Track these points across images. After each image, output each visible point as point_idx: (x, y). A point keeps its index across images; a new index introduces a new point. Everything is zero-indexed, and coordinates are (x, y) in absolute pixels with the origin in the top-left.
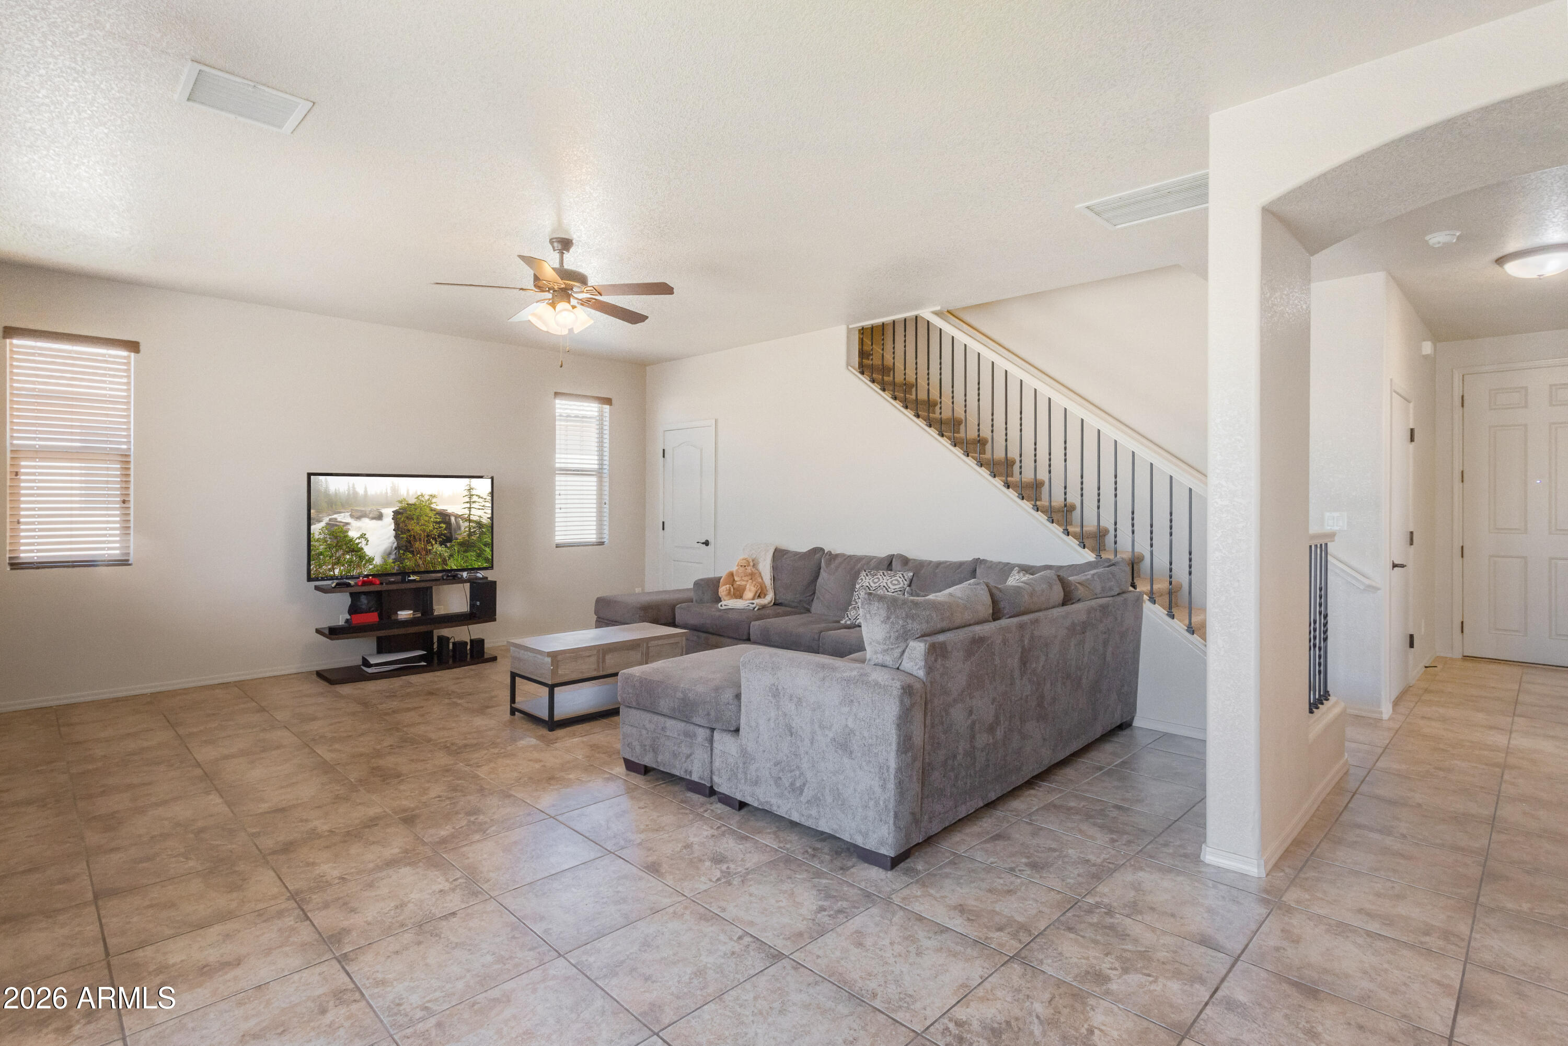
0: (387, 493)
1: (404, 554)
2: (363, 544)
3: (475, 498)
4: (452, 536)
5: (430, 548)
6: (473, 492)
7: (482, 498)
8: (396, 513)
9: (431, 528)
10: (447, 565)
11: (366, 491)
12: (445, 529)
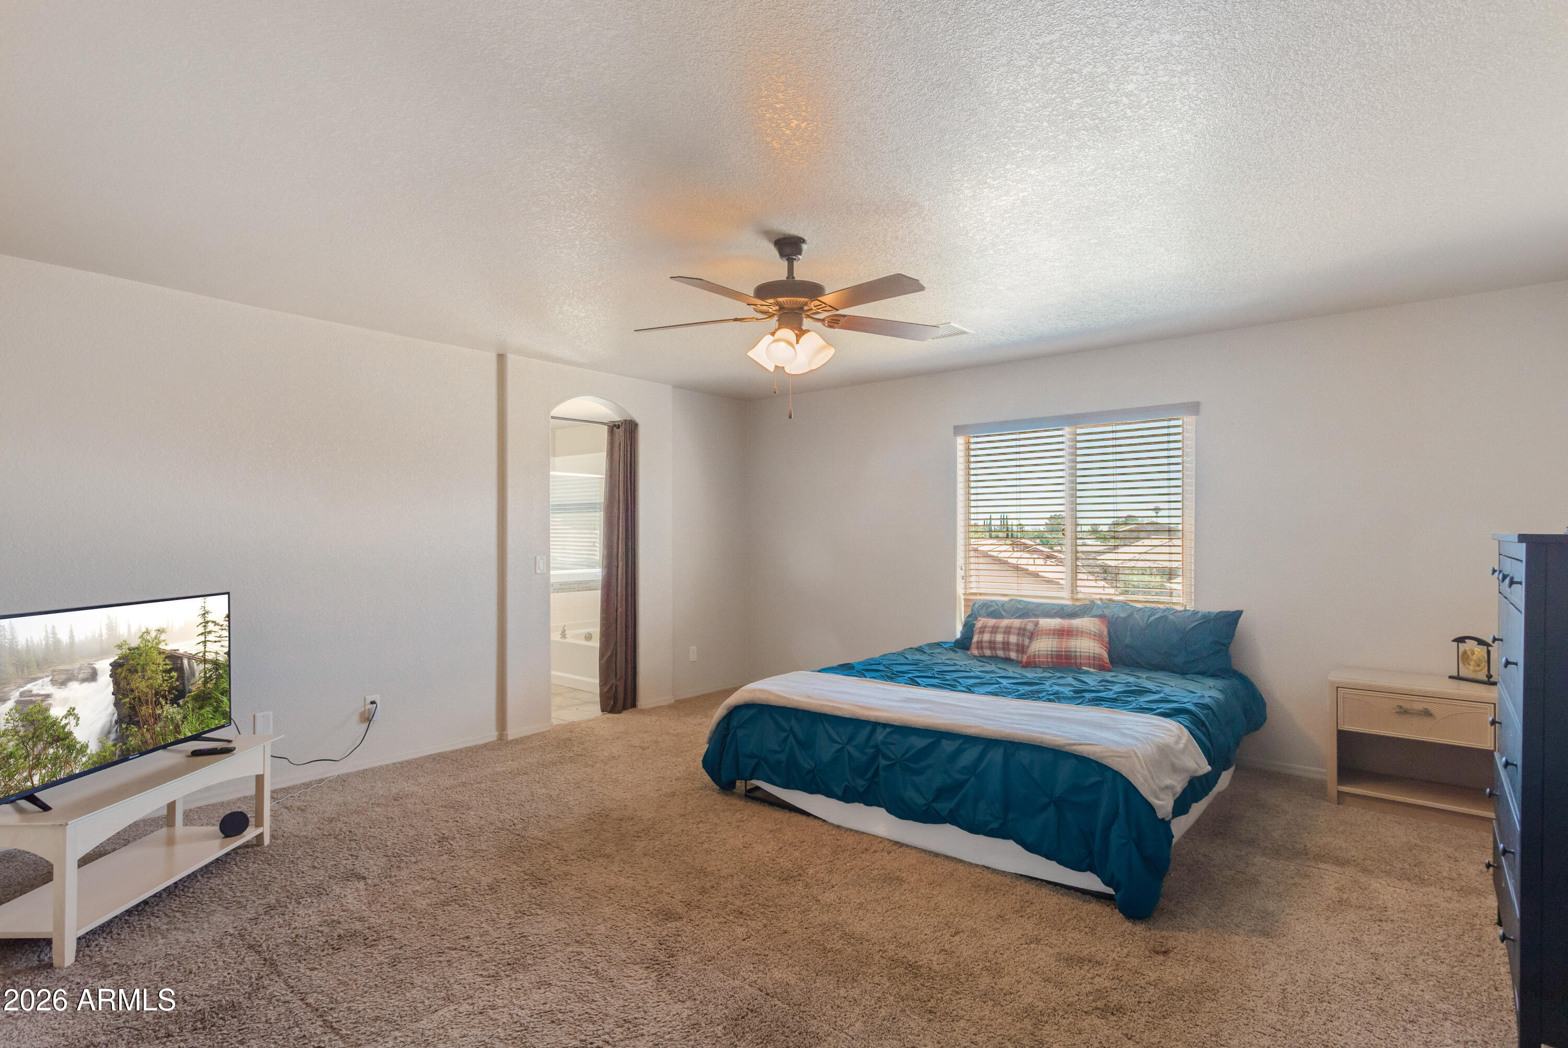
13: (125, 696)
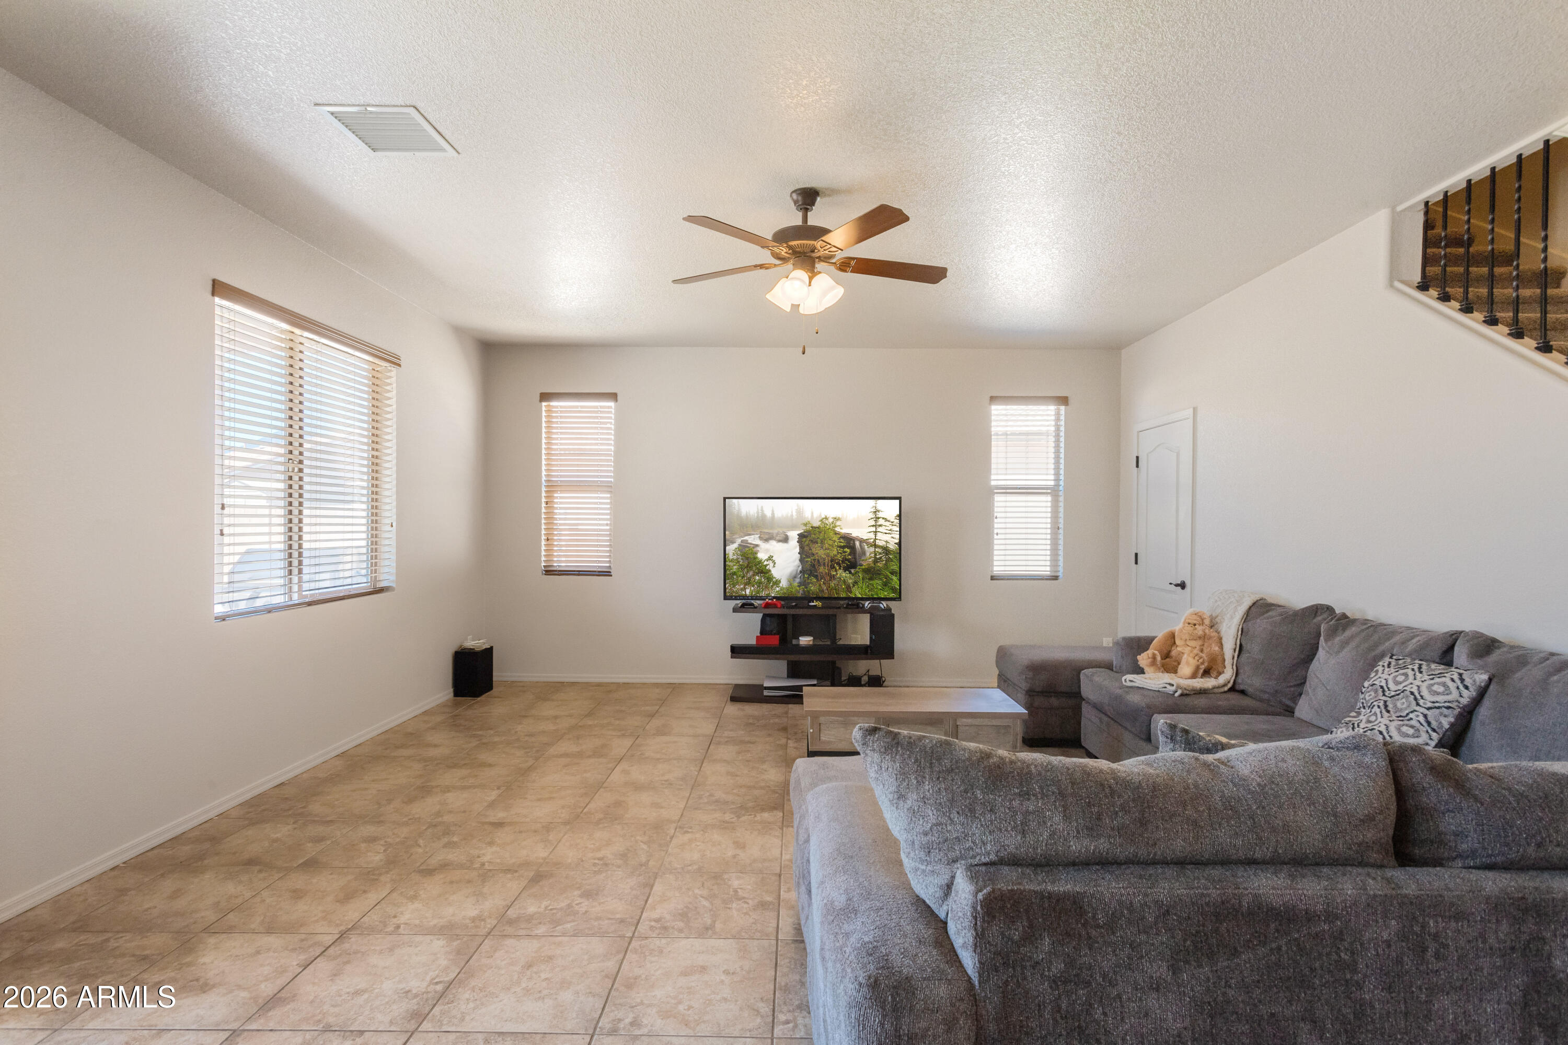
0: (792, 516)
1: (808, 578)
2: (770, 567)
3: (881, 522)
4: (856, 561)
5: (835, 573)
6: (880, 515)
7: (889, 521)
8: (801, 536)
9: (835, 552)
10: (851, 592)
11: (773, 514)
12: (849, 555)
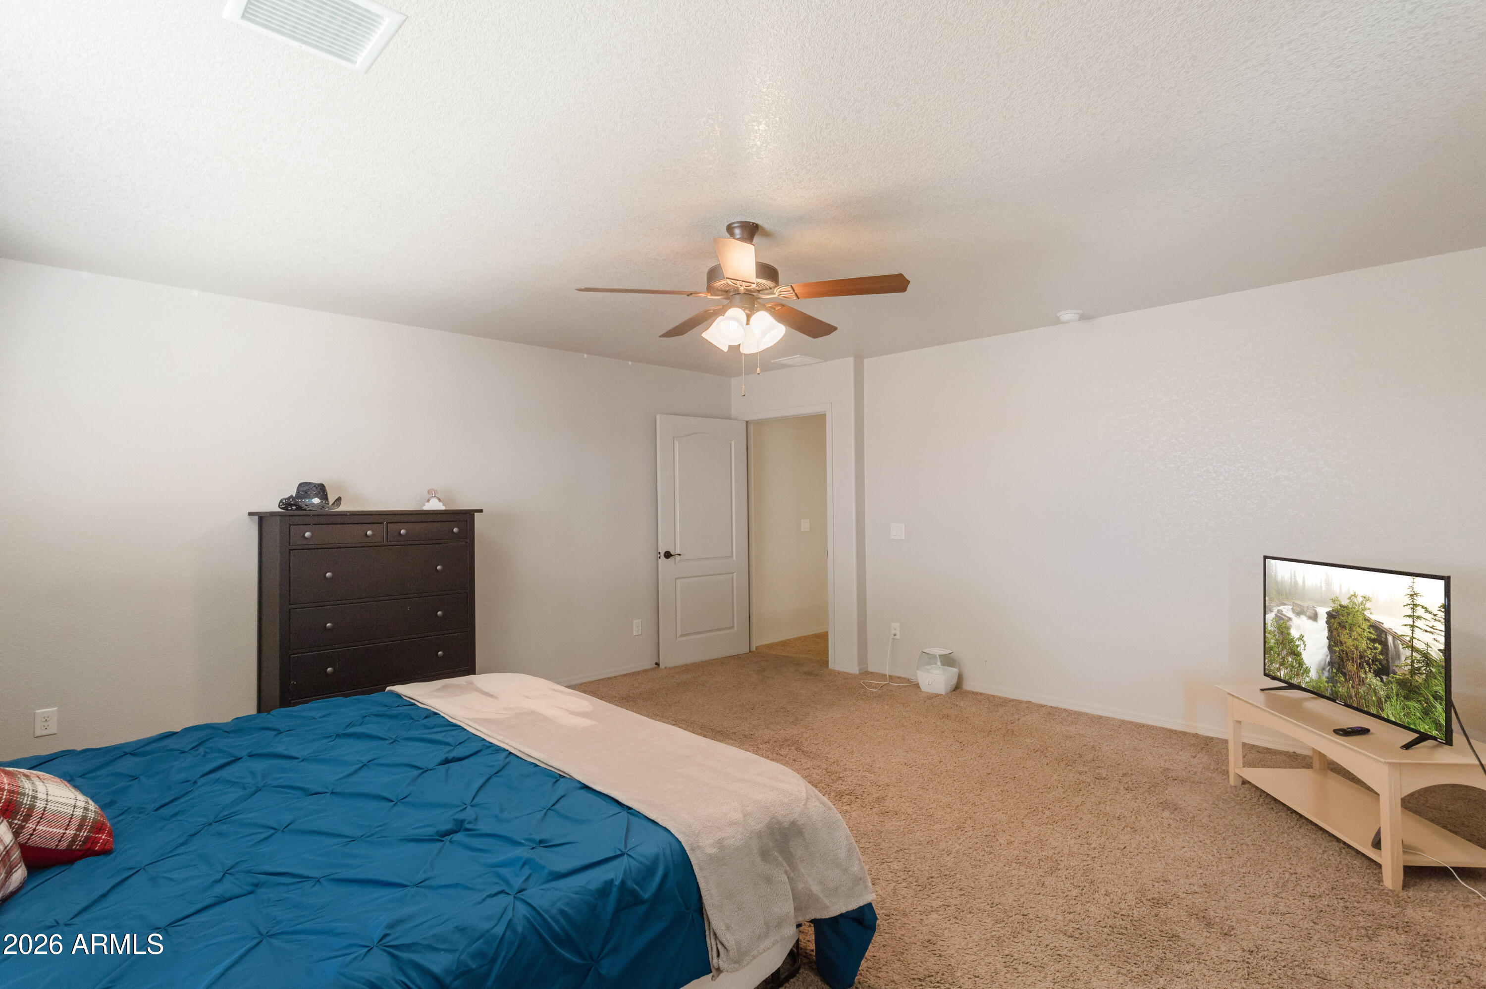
13: (1336, 645)
